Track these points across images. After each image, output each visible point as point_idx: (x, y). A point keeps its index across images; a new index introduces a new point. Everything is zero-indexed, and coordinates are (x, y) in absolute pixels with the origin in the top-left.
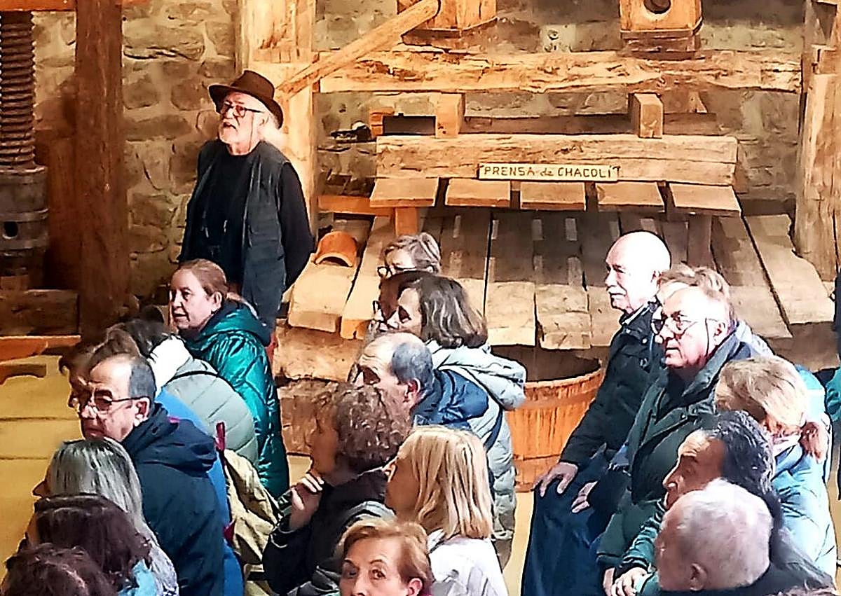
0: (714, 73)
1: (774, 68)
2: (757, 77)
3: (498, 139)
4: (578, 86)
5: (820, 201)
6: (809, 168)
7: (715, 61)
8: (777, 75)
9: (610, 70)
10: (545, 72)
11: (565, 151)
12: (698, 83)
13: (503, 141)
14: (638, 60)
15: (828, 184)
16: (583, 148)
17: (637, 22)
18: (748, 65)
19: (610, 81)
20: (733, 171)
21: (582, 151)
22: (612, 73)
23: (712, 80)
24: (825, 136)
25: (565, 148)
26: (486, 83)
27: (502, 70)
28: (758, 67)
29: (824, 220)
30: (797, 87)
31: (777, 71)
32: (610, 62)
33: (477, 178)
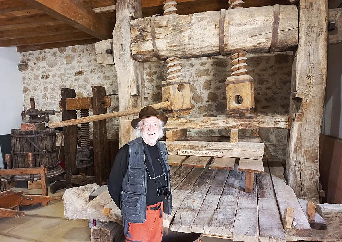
0: (258, 122)
1: (279, 121)
2: (273, 124)
3: (184, 142)
4: (213, 127)
5: (295, 166)
6: (292, 154)
7: (258, 119)
8: (280, 123)
9: (224, 122)
10: (204, 122)
11: (205, 147)
12: (252, 126)
13: (186, 143)
14: (233, 119)
15: (298, 159)
16: (211, 146)
17: (231, 106)
18: (269, 120)
19: (224, 125)
20: (263, 155)
21: (211, 147)
22: (224, 123)
23: (257, 125)
24: (298, 143)
25: (205, 146)
26: (186, 126)
27: (191, 122)
28: (273, 120)
29: (297, 172)
30: (287, 127)
31: (280, 122)
32: (224, 119)
33: (177, 154)
